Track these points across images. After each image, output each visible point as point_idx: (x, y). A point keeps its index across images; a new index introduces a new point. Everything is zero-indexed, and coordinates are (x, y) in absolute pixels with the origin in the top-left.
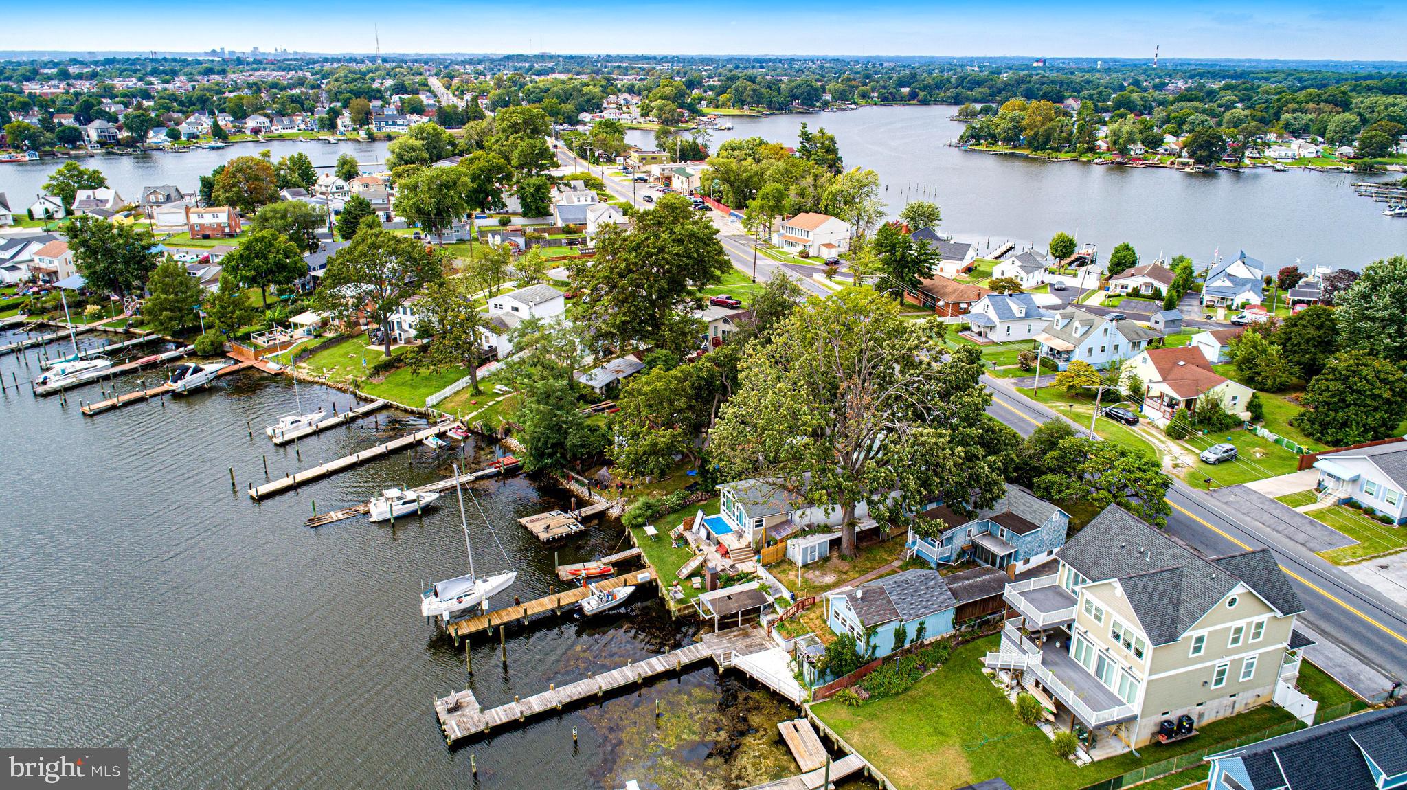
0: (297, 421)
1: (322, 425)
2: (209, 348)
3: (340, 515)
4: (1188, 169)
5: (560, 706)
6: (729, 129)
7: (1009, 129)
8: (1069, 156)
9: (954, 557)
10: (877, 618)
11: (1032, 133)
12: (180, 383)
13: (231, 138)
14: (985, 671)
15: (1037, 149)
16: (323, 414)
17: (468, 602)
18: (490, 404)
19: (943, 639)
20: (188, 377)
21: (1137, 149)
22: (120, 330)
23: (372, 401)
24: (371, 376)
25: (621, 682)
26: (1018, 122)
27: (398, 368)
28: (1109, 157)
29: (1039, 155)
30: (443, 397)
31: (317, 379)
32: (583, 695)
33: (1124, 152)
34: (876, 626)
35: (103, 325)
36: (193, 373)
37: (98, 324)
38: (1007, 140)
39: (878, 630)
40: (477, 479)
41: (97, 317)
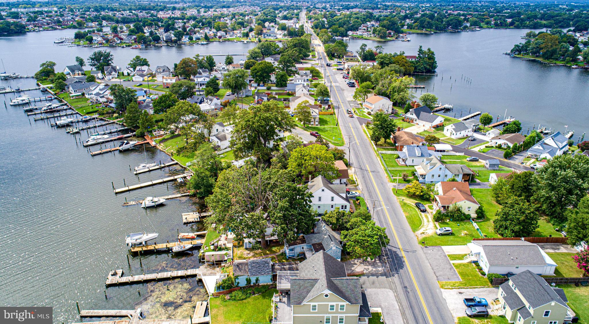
0: (145, 166)
1: (151, 169)
2: (139, 134)
3: (134, 203)
5: (142, 281)
6: (409, 41)
8: (561, 63)
9: (296, 255)
10: (240, 273)
11: (546, 51)
12: (121, 147)
13: (211, 40)
16: (155, 164)
17: (139, 241)
19: (267, 285)
20: (124, 146)
22: (121, 124)
23: (174, 161)
25: (165, 277)
31: (163, 150)
32: (151, 278)
34: (238, 276)
35: (117, 121)
36: (126, 144)
37: (116, 121)
39: (239, 277)
40: (183, 196)
41: (117, 118)
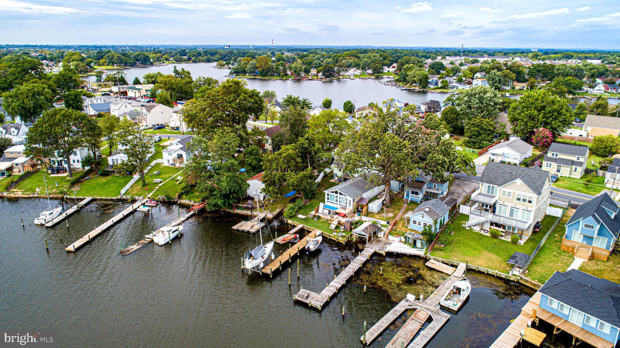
0: (52, 213)
4: (324, 80)
7: (251, 68)
8: (278, 78)
11: (261, 69)
14: (468, 228)
15: (264, 76)
16: (61, 209)
18: (157, 188)
19: (448, 222)
21: (303, 74)
24: (70, 187)
26: (255, 65)
27: (82, 182)
28: (293, 77)
29: (266, 78)
30: (126, 190)
31: (31, 196)
33: (299, 75)
38: (251, 73)
